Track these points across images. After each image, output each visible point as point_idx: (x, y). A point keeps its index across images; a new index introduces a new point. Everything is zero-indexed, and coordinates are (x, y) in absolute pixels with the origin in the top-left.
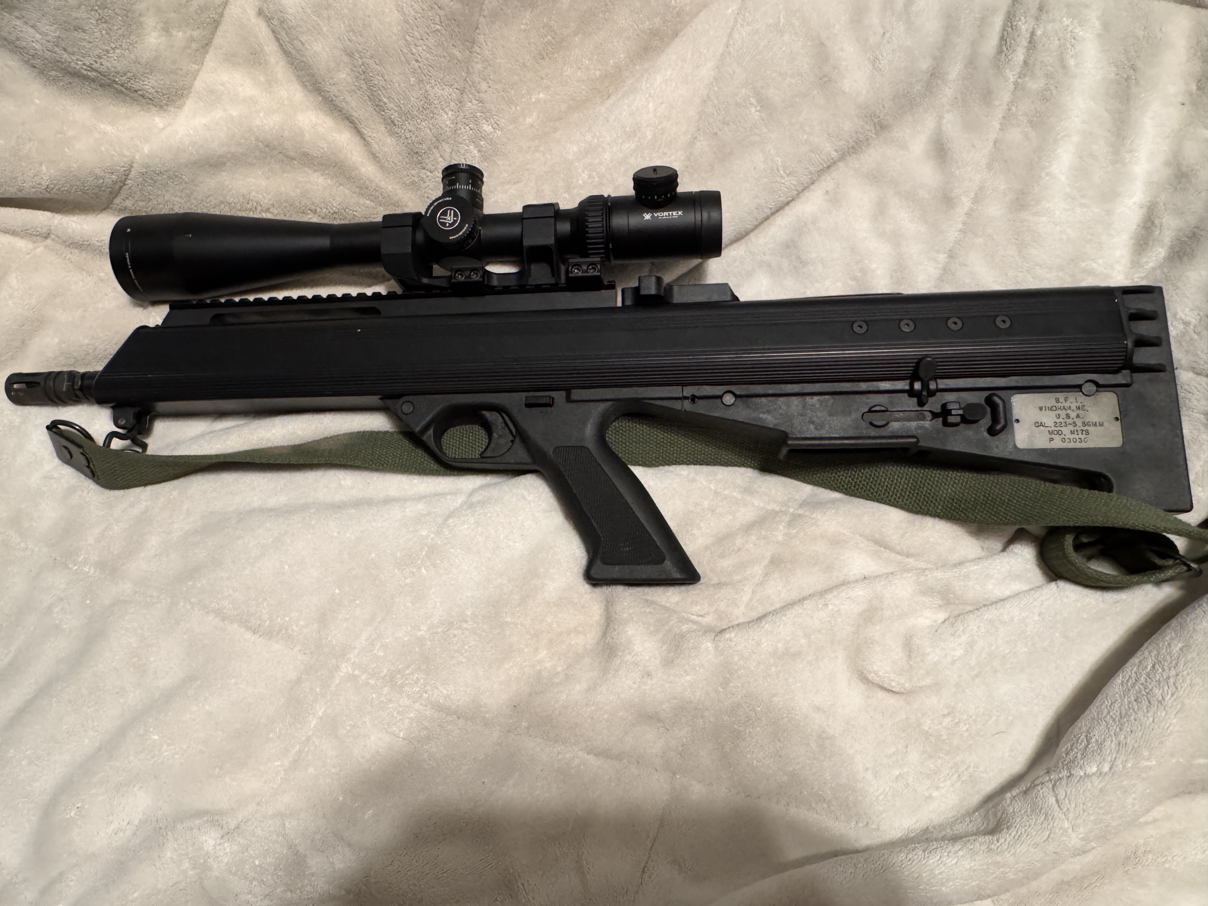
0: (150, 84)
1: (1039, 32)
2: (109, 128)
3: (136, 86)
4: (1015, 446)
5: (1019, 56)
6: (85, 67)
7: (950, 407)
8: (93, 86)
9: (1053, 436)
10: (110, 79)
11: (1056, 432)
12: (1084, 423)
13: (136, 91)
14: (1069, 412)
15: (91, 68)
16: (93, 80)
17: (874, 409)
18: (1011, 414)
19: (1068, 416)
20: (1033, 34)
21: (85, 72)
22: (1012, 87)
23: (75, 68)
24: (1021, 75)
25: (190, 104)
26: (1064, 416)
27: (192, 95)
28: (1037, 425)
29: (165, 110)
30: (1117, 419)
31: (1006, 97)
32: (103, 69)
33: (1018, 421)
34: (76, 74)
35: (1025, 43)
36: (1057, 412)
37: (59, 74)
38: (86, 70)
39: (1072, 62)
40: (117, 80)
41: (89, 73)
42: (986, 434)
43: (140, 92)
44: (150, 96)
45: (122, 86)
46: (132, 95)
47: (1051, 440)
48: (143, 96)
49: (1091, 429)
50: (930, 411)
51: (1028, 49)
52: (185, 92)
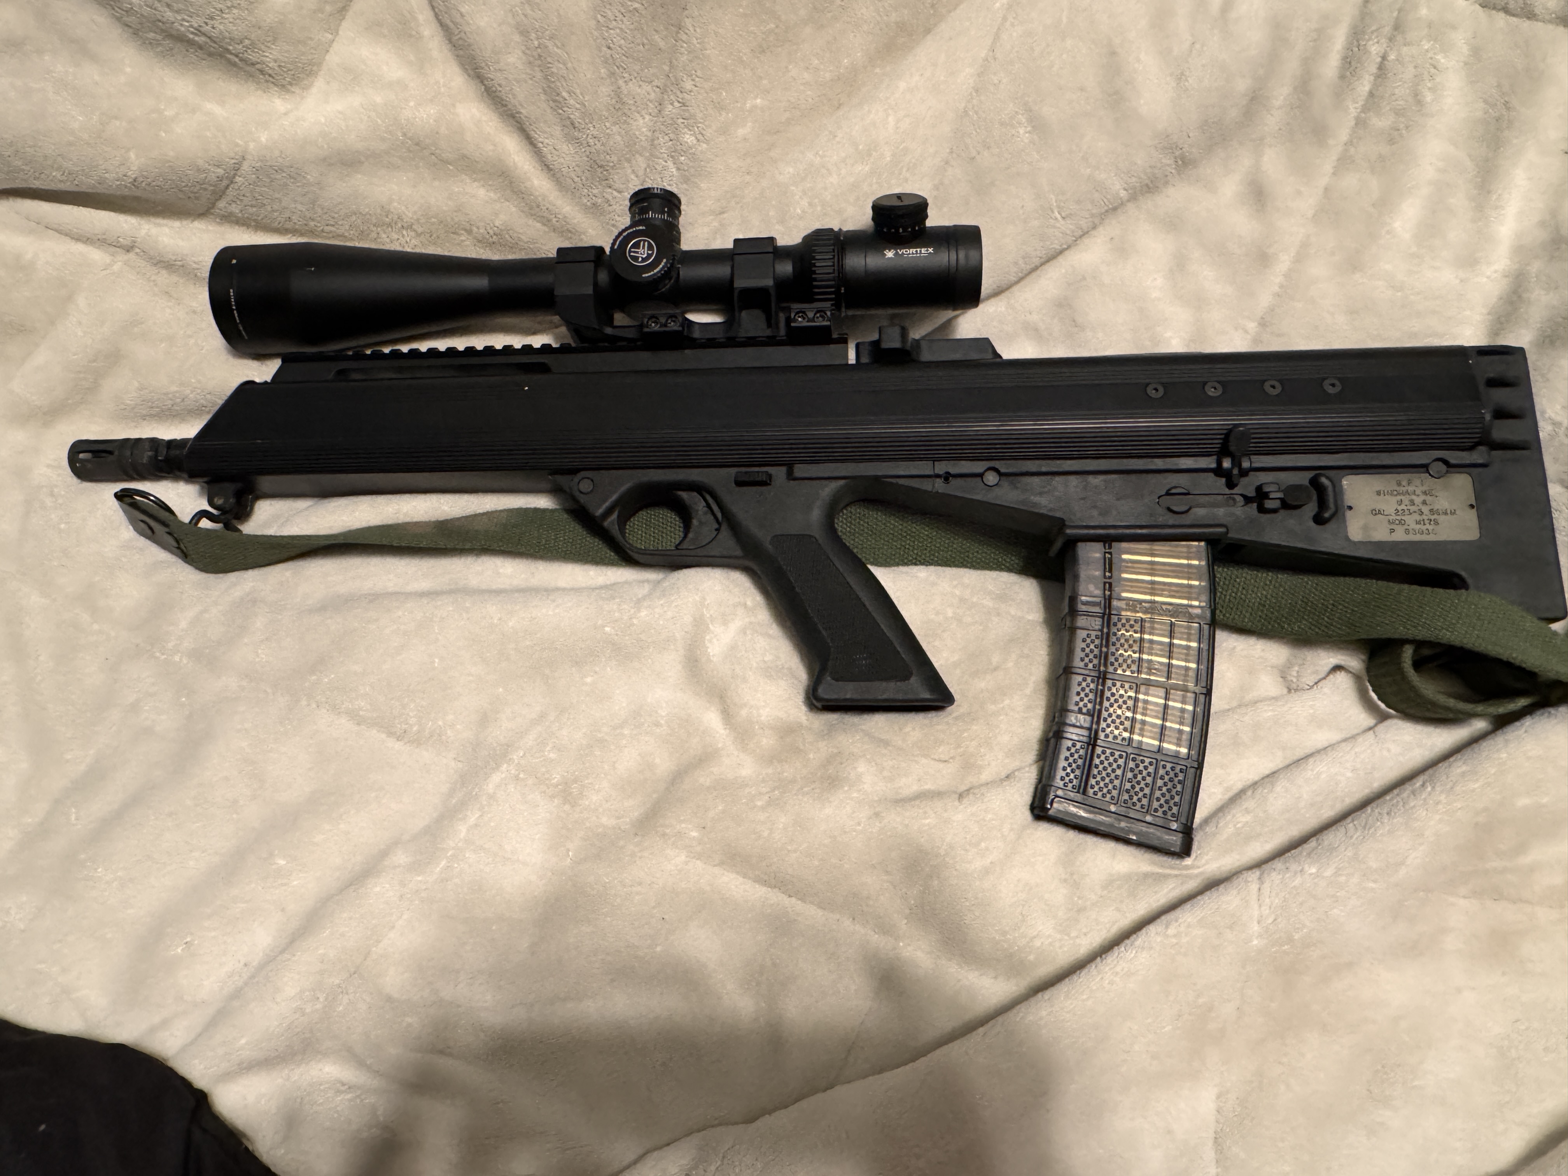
0: (271, 56)
1: (1392, 57)
2: (217, 110)
3: (252, 57)
4: (1347, 539)
5: (1364, 86)
6: (192, 29)
7: (1266, 489)
8: (199, 53)
9: (1393, 527)
10: (221, 47)
11: (1397, 522)
12: (1431, 510)
13: (253, 64)
14: (1414, 497)
15: (200, 31)
16: (201, 47)
17: (1173, 491)
18: (1342, 500)
19: (1412, 503)
20: (1384, 58)
21: (191, 36)
22: (1353, 123)
23: (178, 30)
24: (1365, 109)
25: (319, 84)
26: (1407, 503)
27: (322, 72)
28: (1374, 512)
29: (288, 91)
30: (1472, 506)
31: (1344, 135)
32: (214, 33)
33: (1350, 508)
34: (179, 39)
35: (1373, 69)
36: (1399, 498)
37: (159, 37)
38: (192, 33)
39: (1429, 97)
40: (231, 48)
41: (196, 38)
42: (1312, 524)
43: (258, 66)
44: (270, 72)
45: (237, 56)
46: (248, 68)
47: (1392, 531)
48: (262, 72)
49: (1442, 518)
50: (1242, 495)
51: (1377, 77)
52: (315, 68)
